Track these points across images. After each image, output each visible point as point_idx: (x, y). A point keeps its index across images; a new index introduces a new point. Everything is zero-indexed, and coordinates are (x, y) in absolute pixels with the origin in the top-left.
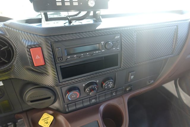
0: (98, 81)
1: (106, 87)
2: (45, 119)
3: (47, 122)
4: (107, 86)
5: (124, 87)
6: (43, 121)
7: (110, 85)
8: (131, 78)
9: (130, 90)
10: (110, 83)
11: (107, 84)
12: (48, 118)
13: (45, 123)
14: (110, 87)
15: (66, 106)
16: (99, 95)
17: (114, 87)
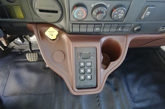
0: (108, 6)
1: (115, 16)
2: (50, 31)
3: (52, 35)
4: (117, 14)
5: (133, 25)
6: (49, 32)
7: (120, 15)
8: (146, 13)
9: (138, 30)
10: (121, 11)
11: (118, 11)
12: (53, 31)
13: (50, 35)
14: (120, 17)
15: (71, 25)
16: (105, 24)
17: (123, 21)
